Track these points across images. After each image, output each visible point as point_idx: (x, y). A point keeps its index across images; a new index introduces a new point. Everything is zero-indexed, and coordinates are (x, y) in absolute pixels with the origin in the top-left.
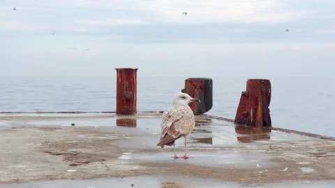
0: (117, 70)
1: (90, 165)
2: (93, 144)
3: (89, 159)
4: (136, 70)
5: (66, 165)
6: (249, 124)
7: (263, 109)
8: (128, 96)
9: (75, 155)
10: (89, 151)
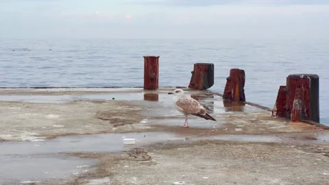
0: (145, 57)
1: (124, 126)
2: (126, 114)
3: (124, 122)
4: (158, 57)
5: (111, 126)
6: (231, 99)
7: (240, 89)
8: (152, 76)
9: (116, 120)
10: (124, 118)
